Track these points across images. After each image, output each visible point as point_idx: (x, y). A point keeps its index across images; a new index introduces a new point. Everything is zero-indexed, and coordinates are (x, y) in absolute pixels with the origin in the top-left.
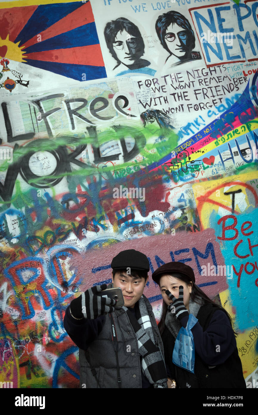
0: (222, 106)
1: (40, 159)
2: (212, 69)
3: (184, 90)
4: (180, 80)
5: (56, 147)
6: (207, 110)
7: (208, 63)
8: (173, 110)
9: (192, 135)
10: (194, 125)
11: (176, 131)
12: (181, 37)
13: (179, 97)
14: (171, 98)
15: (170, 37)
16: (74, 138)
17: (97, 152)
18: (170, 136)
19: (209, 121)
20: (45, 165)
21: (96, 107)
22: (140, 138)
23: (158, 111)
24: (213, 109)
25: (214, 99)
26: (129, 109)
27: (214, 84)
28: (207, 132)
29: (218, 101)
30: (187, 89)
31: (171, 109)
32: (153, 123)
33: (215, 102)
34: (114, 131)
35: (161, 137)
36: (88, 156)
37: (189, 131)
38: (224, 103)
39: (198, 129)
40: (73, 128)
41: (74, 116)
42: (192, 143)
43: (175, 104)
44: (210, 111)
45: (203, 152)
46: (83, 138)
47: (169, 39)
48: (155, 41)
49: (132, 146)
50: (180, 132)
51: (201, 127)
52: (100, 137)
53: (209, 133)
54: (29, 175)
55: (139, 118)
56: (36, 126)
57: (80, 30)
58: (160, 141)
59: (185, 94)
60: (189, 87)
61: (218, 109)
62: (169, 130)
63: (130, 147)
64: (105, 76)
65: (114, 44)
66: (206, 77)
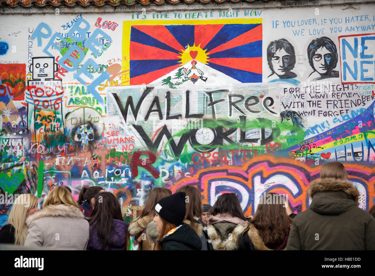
0: (348, 116)
1: (204, 133)
2: (345, 86)
3: (319, 99)
4: (318, 91)
5: (216, 126)
6: (333, 117)
7: (344, 81)
8: (306, 113)
9: (316, 134)
10: (320, 127)
11: (305, 130)
12: (326, 58)
13: (313, 104)
14: (307, 104)
15: (318, 57)
16: (229, 122)
17: (243, 134)
18: (299, 132)
19: (333, 126)
20: (206, 137)
21: (249, 103)
22: (276, 130)
23: (294, 112)
24: (339, 117)
25: (341, 109)
26: (273, 108)
27: (344, 97)
28: (330, 134)
29: (345, 111)
30: (321, 99)
31: (305, 112)
32: (289, 121)
33: (342, 112)
34: (259, 122)
35: (292, 132)
36: (236, 136)
37: (315, 131)
38: (349, 114)
39: (323, 131)
40: (230, 115)
41: (233, 107)
42: (316, 141)
43: (309, 109)
44: (336, 119)
45: (323, 148)
46: (236, 123)
47: (316, 59)
48: (305, 59)
49: (269, 135)
50: (308, 131)
51: (326, 130)
52: (247, 125)
53: (330, 135)
54: (194, 142)
55: (278, 115)
56: (205, 109)
57: (251, 45)
58: (291, 134)
59: (319, 103)
60: (323, 97)
61: (343, 118)
62: (299, 127)
63: (267, 135)
64: (261, 81)
65: (273, 59)
66: (339, 92)
